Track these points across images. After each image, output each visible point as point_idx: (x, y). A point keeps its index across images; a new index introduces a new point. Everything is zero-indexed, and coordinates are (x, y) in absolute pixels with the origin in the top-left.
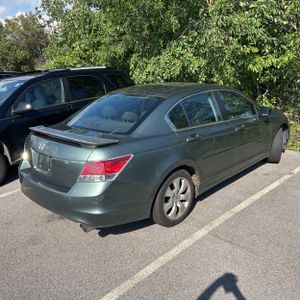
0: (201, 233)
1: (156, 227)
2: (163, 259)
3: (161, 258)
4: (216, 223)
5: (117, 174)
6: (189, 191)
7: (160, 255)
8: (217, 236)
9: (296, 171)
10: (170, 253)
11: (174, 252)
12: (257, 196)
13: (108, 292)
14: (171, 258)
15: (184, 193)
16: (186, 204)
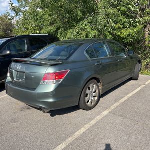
0: (106, 113)
1: (81, 111)
2: (88, 126)
3: (87, 126)
4: (113, 108)
5: (62, 80)
6: (97, 91)
7: (85, 124)
8: (114, 114)
9: (147, 83)
10: (91, 123)
11: (93, 122)
12: (131, 95)
13: (59, 145)
14: (92, 125)
15: (95, 92)
16: (96, 98)
